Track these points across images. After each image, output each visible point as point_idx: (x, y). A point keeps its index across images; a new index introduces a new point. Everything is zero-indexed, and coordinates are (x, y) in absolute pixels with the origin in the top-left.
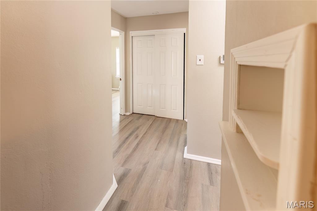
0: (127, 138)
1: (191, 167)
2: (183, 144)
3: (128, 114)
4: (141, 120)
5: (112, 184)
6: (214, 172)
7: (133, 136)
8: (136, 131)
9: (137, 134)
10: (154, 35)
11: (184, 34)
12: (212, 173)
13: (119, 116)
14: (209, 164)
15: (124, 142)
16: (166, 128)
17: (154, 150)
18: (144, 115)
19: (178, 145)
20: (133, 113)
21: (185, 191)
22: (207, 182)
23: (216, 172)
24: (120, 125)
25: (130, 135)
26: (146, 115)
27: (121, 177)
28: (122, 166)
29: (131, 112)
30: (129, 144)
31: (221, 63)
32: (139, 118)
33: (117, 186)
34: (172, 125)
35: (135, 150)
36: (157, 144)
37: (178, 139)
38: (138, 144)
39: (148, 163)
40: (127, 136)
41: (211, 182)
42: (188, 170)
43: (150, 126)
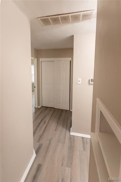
0: (40, 124)
1: (74, 140)
2: (70, 126)
3: (39, 107)
4: (47, 111)
5: (33, 155)
6: (85, 143)
7: (43, 122)
8: (44, 118)
9: (45, 121)
10: (54, 61)
11: (70, 61)
12: (84, 143)
13: (34, 109)
14: (83, 138)
15: (38, 126)
16: (60, 116)
17: (54, 130)
18: (48, 108)
19: (67, 127)
20: (42, 106)
21: (71, 155)
22: (82, 149)
23: (87, 143)
24: (35, 115)
25: (41, 121)
26: (49, 108)
27: (37, 150)
28: (38, 142)
29: (41, 106)
30: (41, 127)
31: (90, 83)
32: (46, 109)
33: (36, 155)
34: (64, 113)
35: (44, 131)
36: (56, 126)
37: (67, 123)
38: (46, 127)
39: (52, 139)
40: (39, 122)
41: (84, 149)
42: (73, 142)
43: (51, 115)
